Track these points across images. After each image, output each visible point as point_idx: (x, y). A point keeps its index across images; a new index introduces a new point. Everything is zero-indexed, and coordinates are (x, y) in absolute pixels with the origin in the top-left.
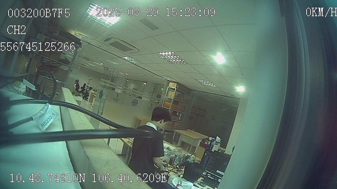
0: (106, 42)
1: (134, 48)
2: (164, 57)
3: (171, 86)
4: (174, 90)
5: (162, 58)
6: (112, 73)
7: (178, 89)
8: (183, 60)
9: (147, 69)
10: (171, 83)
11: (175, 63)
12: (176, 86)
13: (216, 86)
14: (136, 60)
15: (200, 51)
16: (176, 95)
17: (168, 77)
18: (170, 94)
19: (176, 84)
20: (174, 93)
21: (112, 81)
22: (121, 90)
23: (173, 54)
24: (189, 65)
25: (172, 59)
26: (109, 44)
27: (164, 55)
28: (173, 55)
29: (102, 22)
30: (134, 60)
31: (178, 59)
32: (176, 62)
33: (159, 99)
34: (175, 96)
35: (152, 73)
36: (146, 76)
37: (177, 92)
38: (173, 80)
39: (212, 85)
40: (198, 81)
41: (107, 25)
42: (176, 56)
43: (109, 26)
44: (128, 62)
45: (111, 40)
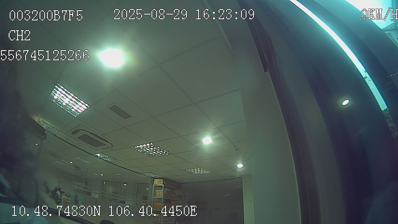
0: (74, 135)
1: (107, 143)
2: (142, 150)
3: (157, 183)
4: (161, 188)
5: (140, 151)
6: (85, 174)
7: (166, 186)
8: (165, 151)
9: (125, 167)
10: (156, 180)
11: (157, 156)
12: (162, 183)
13: (209, 172)
14: (111, 157)
15: (183, 137)
16: (166, 192)
17: (150, 174)
18: (158, 193)
19: (162, 180)
20: (162, 191)
21: (86, 184)
22: (98, 195)
23: (152, 145)
24: (172, 155)
25: (151, 151)
26: (78, 138)
27: (142, 148)
28: (152, 147)
29: (68, 109)
30: (108, 157)
31: (159, 151)
32: (157, 154)
33: (146, 201)
34: (164, 194)
35: (132, 171)
36: (125, 176)
37: (165, 189)
38: (158, 176)
39: (205, 172)
40: (188, 171)
41: (74, 114)
42: (156, 147)
43: (76, 115)
44: (101, 160)
45: (79, 133)
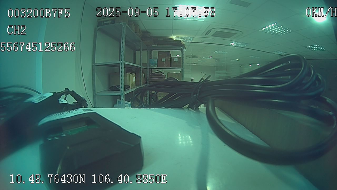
0: (208, 35)
2: (269, 31)
5: (267, 32)
6: (225, 62)
8: (287, 29)
9: (256, 49)
13: (325, 50)
17: (278, 52)
21: (227, 70)
23: (276, 25)
24: (294, 32)
25: (276, 31)
26: (212, 36)
29: (195, 18)
30: (241, 43)
31: (282, 30)
32: (282, 33)
35: (262, 51)
36: (258, 57)
38: (285, 53)
39: (321, 49)
40: (308, 48)
42: (280, 27)
43: (203, 20)
44: (235, 47)
45: (211, 32)
